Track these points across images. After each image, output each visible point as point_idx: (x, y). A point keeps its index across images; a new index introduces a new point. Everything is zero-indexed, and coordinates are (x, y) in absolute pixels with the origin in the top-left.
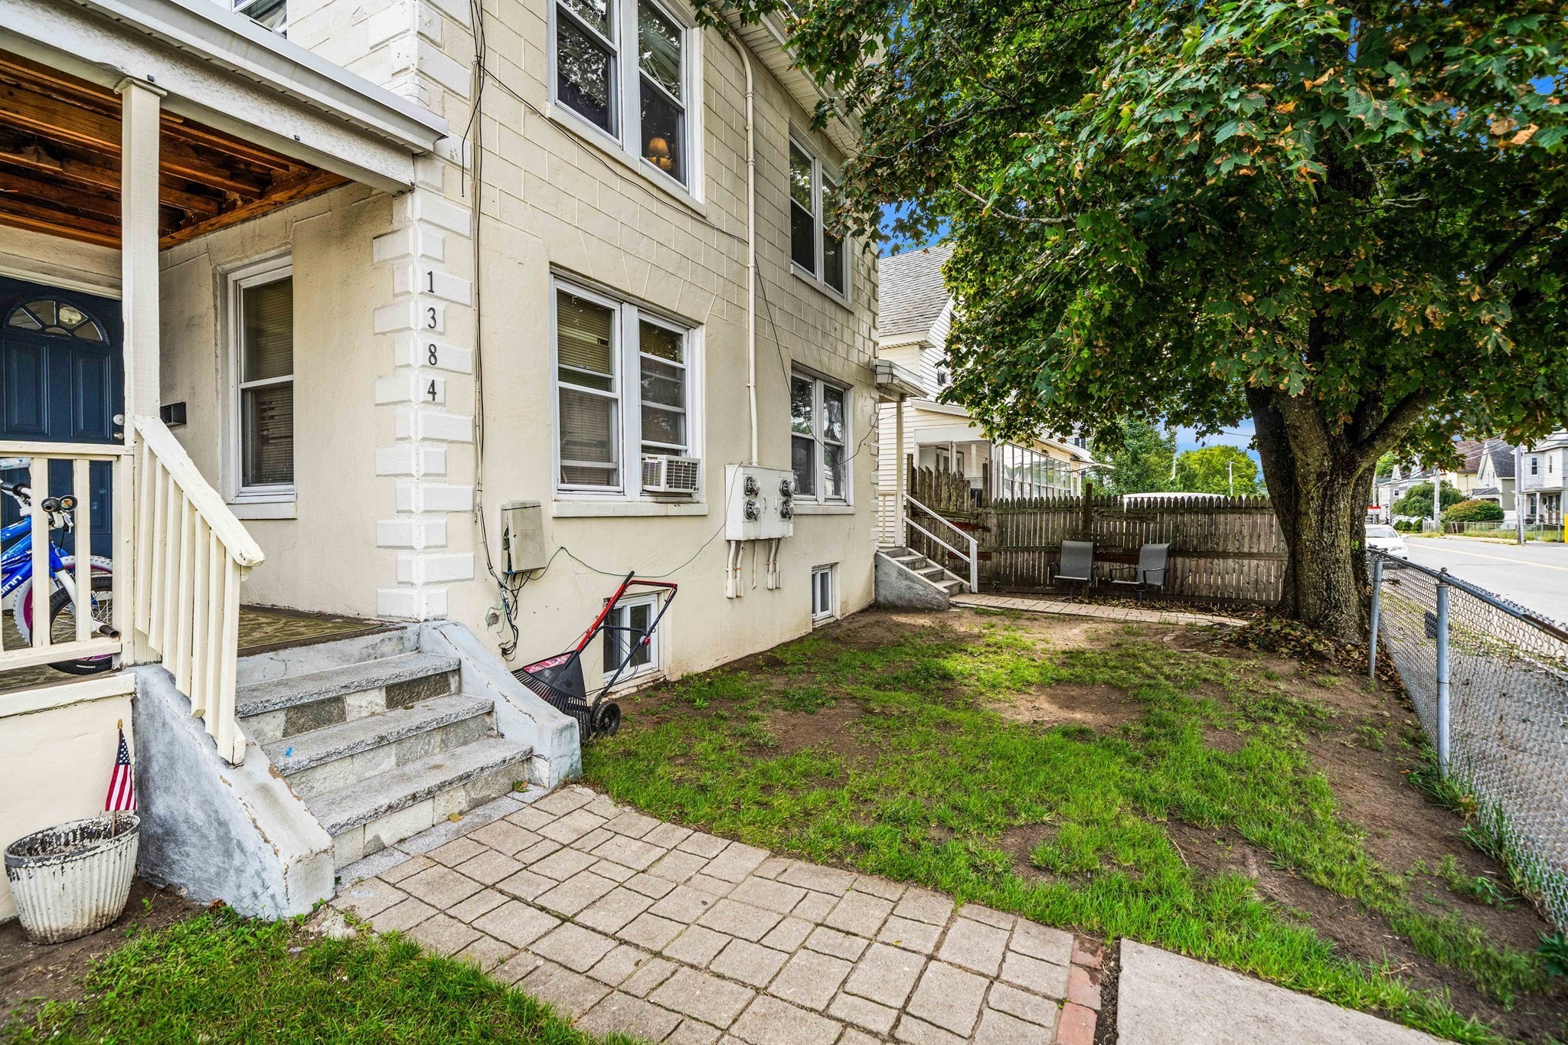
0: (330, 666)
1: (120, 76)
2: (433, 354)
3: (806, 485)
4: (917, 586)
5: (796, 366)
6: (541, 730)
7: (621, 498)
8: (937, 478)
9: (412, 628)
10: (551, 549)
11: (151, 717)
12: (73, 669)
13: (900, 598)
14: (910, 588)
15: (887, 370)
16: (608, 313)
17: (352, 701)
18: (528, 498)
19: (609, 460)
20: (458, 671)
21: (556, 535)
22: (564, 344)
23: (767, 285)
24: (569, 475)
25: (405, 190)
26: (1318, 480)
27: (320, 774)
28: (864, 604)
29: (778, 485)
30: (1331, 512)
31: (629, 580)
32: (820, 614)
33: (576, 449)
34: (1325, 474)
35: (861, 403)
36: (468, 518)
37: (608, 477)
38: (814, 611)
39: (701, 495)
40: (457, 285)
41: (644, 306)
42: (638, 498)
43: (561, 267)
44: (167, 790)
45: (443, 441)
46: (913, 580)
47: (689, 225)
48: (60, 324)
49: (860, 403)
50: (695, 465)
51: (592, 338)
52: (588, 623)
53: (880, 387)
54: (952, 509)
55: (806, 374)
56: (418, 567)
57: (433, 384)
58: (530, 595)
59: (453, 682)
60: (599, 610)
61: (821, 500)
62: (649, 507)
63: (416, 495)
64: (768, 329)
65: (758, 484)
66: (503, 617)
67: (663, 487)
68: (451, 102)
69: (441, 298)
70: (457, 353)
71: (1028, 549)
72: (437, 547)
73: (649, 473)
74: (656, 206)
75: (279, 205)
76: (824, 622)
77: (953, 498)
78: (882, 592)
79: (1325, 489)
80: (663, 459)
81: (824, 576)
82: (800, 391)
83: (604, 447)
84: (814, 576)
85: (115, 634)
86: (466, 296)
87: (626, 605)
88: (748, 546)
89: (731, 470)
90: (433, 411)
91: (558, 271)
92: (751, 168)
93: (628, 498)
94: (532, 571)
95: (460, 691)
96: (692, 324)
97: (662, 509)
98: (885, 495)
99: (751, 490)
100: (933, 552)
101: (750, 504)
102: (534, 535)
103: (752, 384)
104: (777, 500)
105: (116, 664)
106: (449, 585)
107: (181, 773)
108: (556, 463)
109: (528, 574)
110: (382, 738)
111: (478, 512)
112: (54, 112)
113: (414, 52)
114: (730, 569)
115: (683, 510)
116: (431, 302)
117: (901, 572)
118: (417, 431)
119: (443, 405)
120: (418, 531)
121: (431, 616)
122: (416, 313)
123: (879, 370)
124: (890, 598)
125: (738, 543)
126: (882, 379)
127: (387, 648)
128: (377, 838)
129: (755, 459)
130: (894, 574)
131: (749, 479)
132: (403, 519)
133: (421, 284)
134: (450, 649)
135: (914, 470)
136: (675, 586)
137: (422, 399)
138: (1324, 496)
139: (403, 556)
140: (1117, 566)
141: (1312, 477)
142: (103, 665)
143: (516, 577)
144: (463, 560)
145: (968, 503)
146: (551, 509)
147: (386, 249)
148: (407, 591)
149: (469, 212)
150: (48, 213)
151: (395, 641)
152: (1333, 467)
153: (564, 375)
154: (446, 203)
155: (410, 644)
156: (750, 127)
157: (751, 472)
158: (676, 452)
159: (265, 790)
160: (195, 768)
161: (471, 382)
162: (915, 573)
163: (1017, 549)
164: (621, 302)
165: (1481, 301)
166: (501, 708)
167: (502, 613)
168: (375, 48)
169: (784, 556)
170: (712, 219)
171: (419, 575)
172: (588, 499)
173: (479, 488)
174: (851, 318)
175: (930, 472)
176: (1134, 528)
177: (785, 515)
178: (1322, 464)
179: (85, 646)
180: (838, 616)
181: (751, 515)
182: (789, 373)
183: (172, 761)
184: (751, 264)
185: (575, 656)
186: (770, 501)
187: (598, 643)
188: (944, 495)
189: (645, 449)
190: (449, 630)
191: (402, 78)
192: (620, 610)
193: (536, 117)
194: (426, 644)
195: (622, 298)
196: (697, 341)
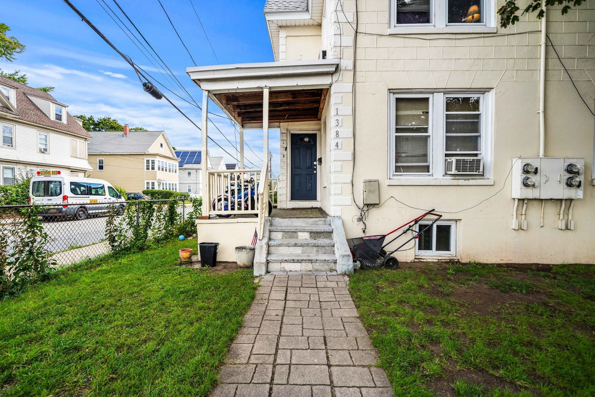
0: (303, 225)
1: (262, 88)
2: (337, 134)
7: (431, 177)
9: (329, 218)
10: (387, 196)
16: (428, 100)
17: (300, 234)
18: (373, 178)
19: (424, 162)
20: (332, 232)
21: (389, 192)
24: (398, 169)
25: (331, 85)
27: (280, 248)
29: (563, 167)
31: (430, 212)
33: (405, 159)
36: (349, 185)
37: (423, 169)
39: (489, 176)
40: (346, 110)
41: (445, 91)
42: (442, 177)
43: (395, 89)
45: (341, 161)
47: (482, 42)
48: (305, 142)
50: (478, 160)
51: (419, 112)
56: (331, 200)
57: (337, 143)
58: (376, 213)
62: (448, 180)
63: (332, 178)
66: (362, 219)
67: (454, 172)
68: (347, 49)
69: (340, 115)
70: (346, 132)
72: (338, 194)
73: (448, 166)
74: (456, 43)
80: (454, 159)
86: (350, 112)
87: (434, 224)
88: (535, 202)
89: (514, 161)
90: (338, 152)
91: (394, 91)
93: (435, 177)
94: (376, 204)
95: (333, 238)
96: (486, 91)
97: (456, 182)
99: (528, 171)
101: (526, 179)
102: (374, 191)
103: (541, 111)
106: (343, 207)
108: (393, 165)
109: (374, 205)
110: (296, 244)
111: (353, 183)
112: (278, 97)
113: (332, 41)
114: (514, 213)
115: (472, 182)
116: (337, 118)
118: (332, 159)
119: (341, 149)
120: (332, 188)
121: (336, 215)
122: (333, 123)
125: (521, 200)
127: (320, 223)
128: (284, 267)
129: (542, 154)
131: (527, 165)
133: (333, 113)
137: (334, 148)
143: (368, 206)
144: (349, 199)
146: (386, 182)
148: (331, 207)
149: (351, 84)
150: (299, 117)
151: (323, 221)
153: (398, 130)
154: (344, 84)
155: (327, 222)
159: (261, 246)
161: (352, 140)
164: (433, 93)
166: (335, 245)
171: (332, 202)
172: (412, 178)
173: (354, 175)
177: (570, 185)
181: (526, 185)
184: (543, 42)
185: (383, 237)
186: (552, 177)
189: (447, 155)
193: (383, 37)
194: (333, 224)
195: (433, 91)
196: (490, 97)
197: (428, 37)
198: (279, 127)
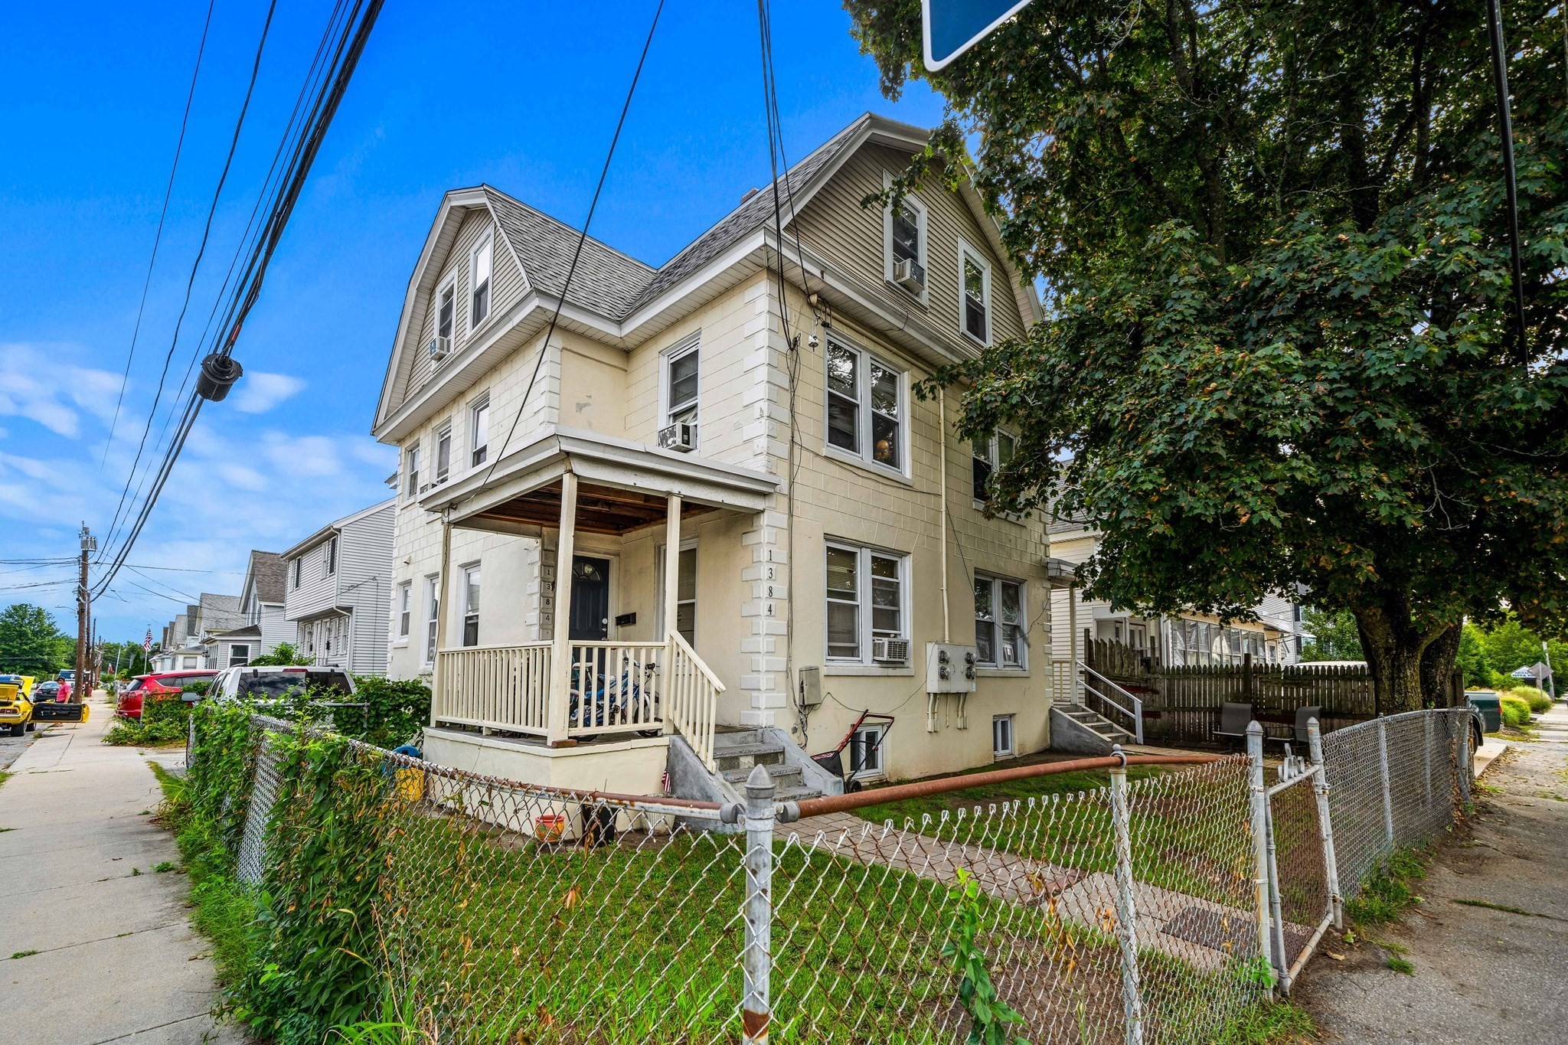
1: (671, 494)
2: (771, 591)
3: (988, 655)
4: (1084, 735)
5: (977, 571)
6: (825, 782)
7: (860, 664)
8: (1111, 648)
9: (760, 731)
10: (823, 693)
11: (676, 755)
12: (644, 734)
13: (1071, 744)
14: (1078, 737)
15: (1056, 566)
16: (853, 554)
17: (742, 760)
18: (813, 664)
19: (853, 642)
20: (783, 753)
21: (827, 686)
22: (830, 574)
23: (955, 520)
24: (833, 651)
25: (761, 512)
26: (1386, 654)
28: (1040, 747)
29: (964, 655)
30: (1400, 678)
31: (866, 714)
32: (1001, 752)
33: (836, 636)
34: (1391, 649)
35: (1032, 593)
36: (784, 674)
37: (853, 652)
38: (995, 749)
39: (910, 663)
40: (781, 556)
41: (874, 548)
42: (871, 665)
43: (830, 534)
44: (683, 785)
45: (775, 634)
46: (1082, 730)
47: (902, 493)
48: (585, 574)
49: (1034, 592)
50: (905, 644)
51: (844, 570)
52: (842, 738)
53: (1051, 579)
54: (1125, 674)
55: (986, 576)
56: (763, 700)
57: (770, 606)
58: (814, 718)
59: (781, 758)
60: (848, 731)
61: (1000, 666)
62: (877, 670)
63: (762, 663)
64: (956, 549)
65: (948, 654)
66: (800, 730)
67: (885, 658)
68: (781, 463)
69: (774, 563)
70: (781, 590)
71: (1194, 710)
72: (771, 689)
73: (877, 649)
74: (881, 488)
75: (695, 515)
76: (1004, 758)
77: (1126, 665)
78: (1056, 739)
79: (1393, 661)
80: (885, 640)
81: (1004, 724)
82: (982, 587)
83: (851, 634)
84: (995, 724)
85: (661, 721)
86: (785, 560)
87: (864, 731)
88: (943, 697)
89: (930, 646)
90: (771, 620)
91: (828, 537)
92: (943, 448)
93: (865, 664)
94: (814, 705)
95: (784, 763)
96: (903, 554)
97: (885, 671)
98: (1061, 662)
99: (943, 659)
100: (1109, 712)
101: (943, 669)
102: (815, 685)
103: (944, 588)
104: (962, 666)
105: (659, 733)
106: (776, 710)
107: (690, 777)
108: (826, 644)
109: (812, 707)
111: (788, 672)
113: (765, 444)
114: (930, 712)
115: (899, 672)
116: (770, 565)
117: (1071, 724)
118: (763, 630)
119: (775, 616)
120: (763, 680)
121: (769, 725)
122: (764, 573)
123: (1049, 566)
124: (1063, 744)
125: (935, 694)
126: (1052, 573)
127: (750, 738)
129: (947, 638)
130: (1066, 725)
131: (942, 652)
132: (755, 675)
133: (766, 557)
134: (779, 742)
135: (1090, 641)
136: (893, 718)
137: (766, 614)
138: (1393, 666)
139: (755, 694)
140: (1276, 725)
141: (1381, 651)
142: (654, 734)
143: (806, 708)
144: (781, 698)
145: (1138, 669)
146: (823, 671)
147: (750, 539)
148: (757, 712)
149: (786, 516)
151: (753, 736)
152: (1397, 643)
153: (830, 594)
154: (778, 514)
155: (759, 738)
156: (942, 421)
157: (943, 648)
158: (896, 636)
159: (724, 784)
160: (697, 776)
161: (786, 603)
162: (1083, 725)
163: (1184, 709)
164: (861, 547)
165: (1350, 553)
166: (805, 771)
167: (799, 727)
168: (746, 442)
169: (970, 708)
170: (917, 487)
171: (763, 704)
172: (843, 665)
173: (789, 658)
174: (1024, 530)
175: (1105, 644)
176: (1292, 693)
177: (969, 676)
178: (1387, 641)
179: (652, 725)
180: (1016, 754)
181: (943, 676)
182: (973, 576)
183: (685, 773)
184: (944, 509)
185: (837, 753)
186: (958, 667)
187: (847, 750)
188: (1117, 662)
189: (875, 634)
190: (777, 732)
191: (759, 457)
192: (860, 733)
193: (818, 458)
194: (767, 740)
195: (862, 545)
196: (907, 564)
197: (860, 472)
198: (539, 535)
